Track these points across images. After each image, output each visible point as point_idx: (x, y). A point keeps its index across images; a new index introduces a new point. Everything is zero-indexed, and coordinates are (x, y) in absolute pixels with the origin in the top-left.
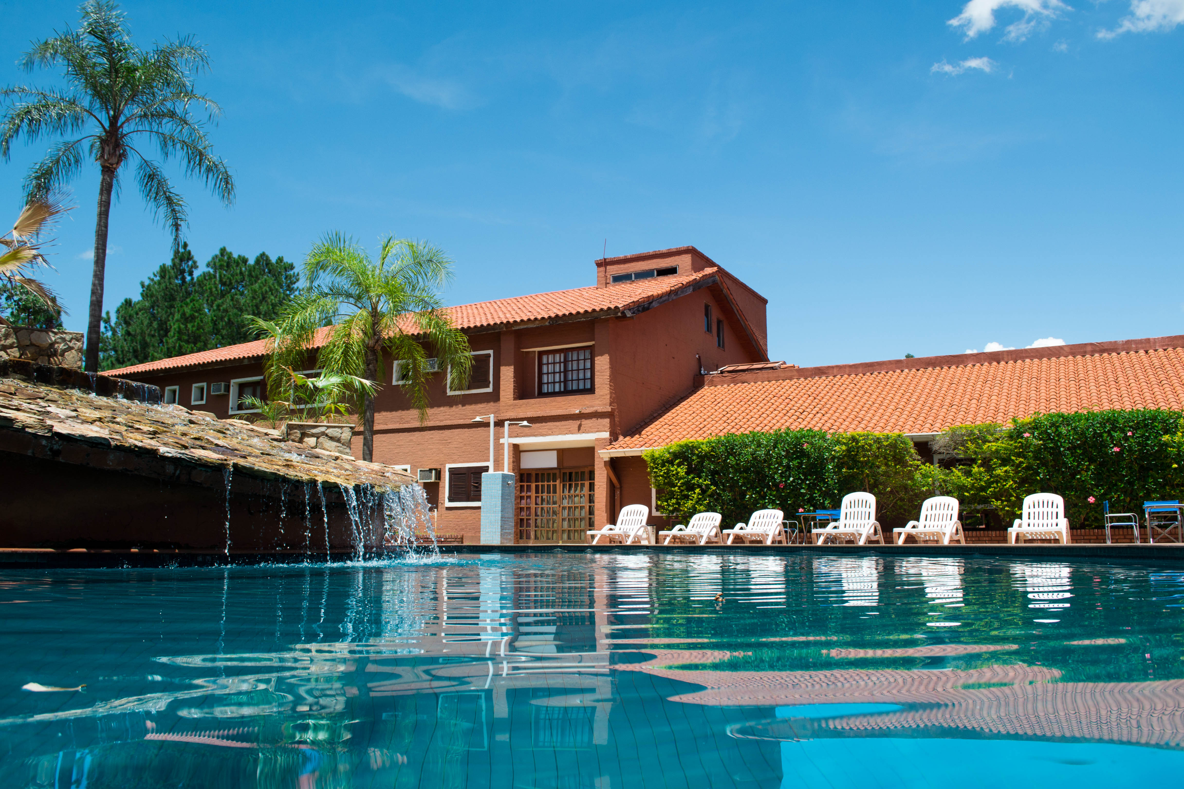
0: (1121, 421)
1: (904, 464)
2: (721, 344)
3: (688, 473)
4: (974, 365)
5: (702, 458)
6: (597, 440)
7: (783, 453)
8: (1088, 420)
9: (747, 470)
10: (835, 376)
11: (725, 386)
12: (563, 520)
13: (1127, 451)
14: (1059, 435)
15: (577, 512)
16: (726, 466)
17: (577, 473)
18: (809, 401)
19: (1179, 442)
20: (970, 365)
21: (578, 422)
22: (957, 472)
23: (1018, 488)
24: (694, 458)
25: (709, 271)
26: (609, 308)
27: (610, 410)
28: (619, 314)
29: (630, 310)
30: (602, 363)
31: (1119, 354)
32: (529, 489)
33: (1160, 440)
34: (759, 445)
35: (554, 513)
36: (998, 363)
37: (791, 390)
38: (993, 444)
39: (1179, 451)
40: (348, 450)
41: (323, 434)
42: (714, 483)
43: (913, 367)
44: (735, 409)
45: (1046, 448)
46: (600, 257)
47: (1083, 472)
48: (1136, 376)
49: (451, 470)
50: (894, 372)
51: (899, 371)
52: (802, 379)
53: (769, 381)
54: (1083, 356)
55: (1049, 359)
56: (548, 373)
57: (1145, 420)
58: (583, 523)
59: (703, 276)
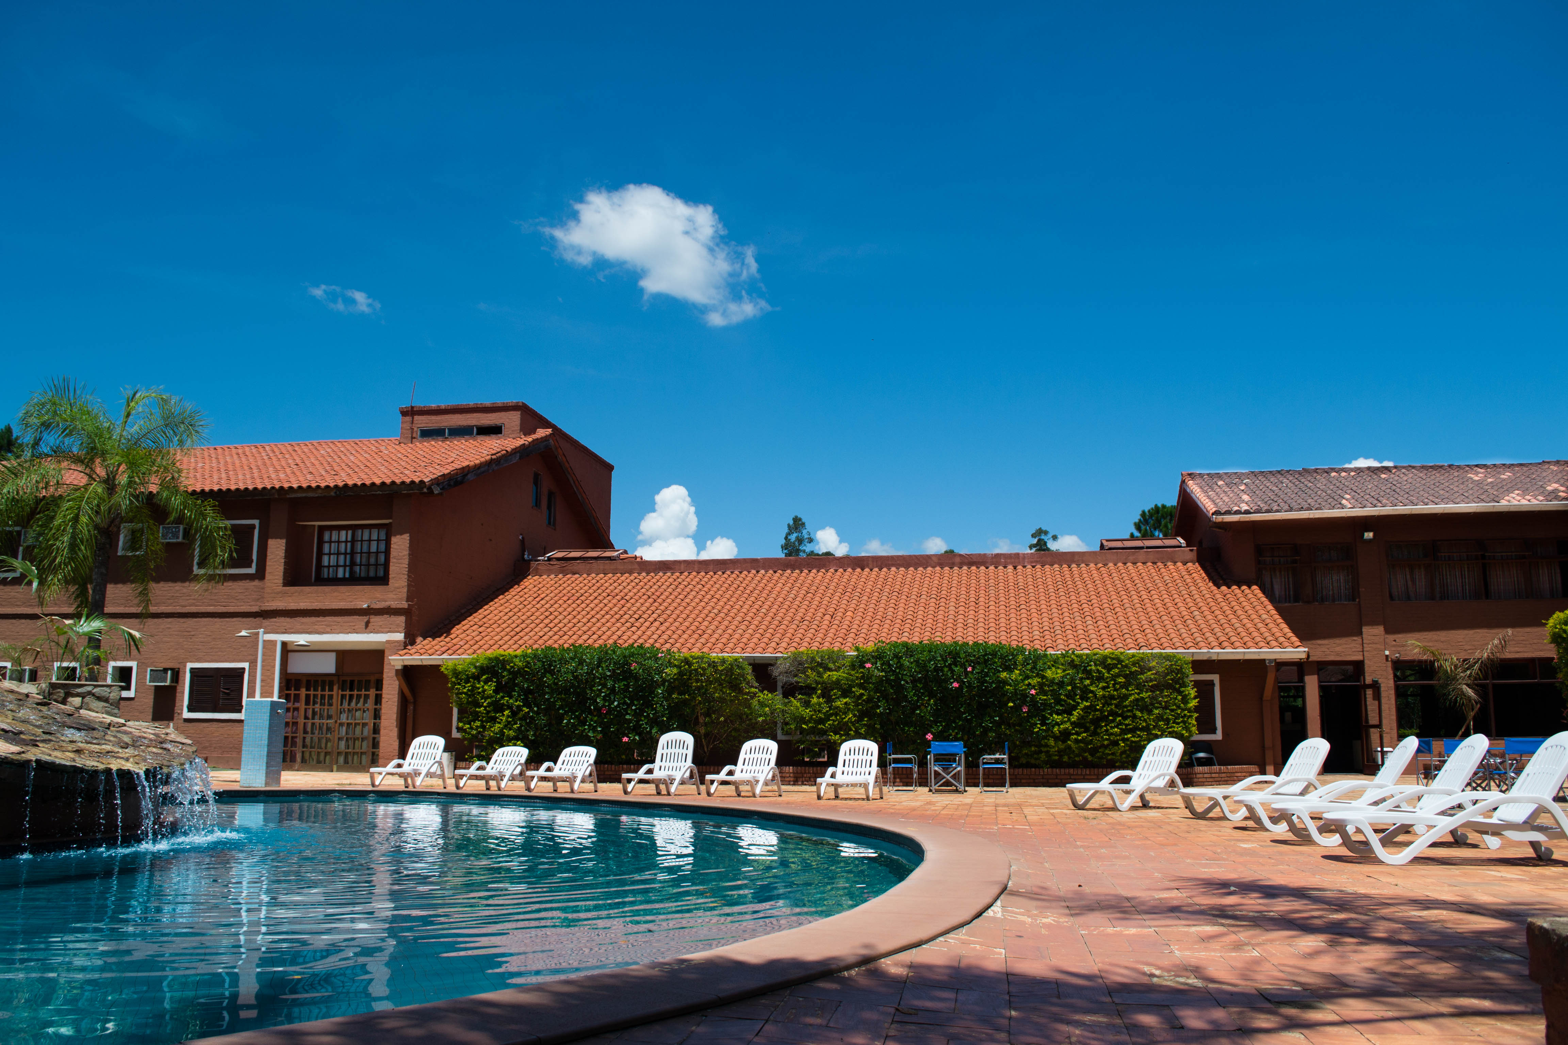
0: (962, 655)
1: (740, 691)
2: (551, 522)
3: (496, 691)
4: (836, 571)
5: (516, 673)
6: (388, 642)
7: (609, 674)
8: (930, 651)
9: (566, 690)
10: (681, 573)
11: (553, 576)
12: (340, 739)
13: (967, 687)
14: (901, 667)
15: (358, 729)
16: (541, 685)
17: (360, 682)
18: (647, 604)
19: (1016, 680)
20: (832, 570)
21: (365, 619)
22: (795, 702)
23: (857, 721)
24: (505, 673)
25: (541, 433)
26: (413, 482)
27: (406, 606)
28: (425, 490)
29: (438, 485)
30: (400, 545)
31: (987, 568)
32: (297, 698)
33: (998, 677)
34: (581, 662)
35: (329, 729)
36: (863, 570)
37: (630, 587)
38: (834, 673)
39: (1016, 690)
40: (116, 711)
41: (90, 693)
42: (527, 704)
43: (770, 567)
44: (560, 610)
45: (888, 680)
46: (406, 405)
47: (922, 707)
48: (997, 597)
49: (193, 670)
50: (749, 572)
51: (754, 572)
52: (644, 574)
53: (605, 574)
54: (951, 568)
55: (916, 569)
56: (330, 554)
57: (986, 654)
58: (365, 744)
59: (534, 440)
